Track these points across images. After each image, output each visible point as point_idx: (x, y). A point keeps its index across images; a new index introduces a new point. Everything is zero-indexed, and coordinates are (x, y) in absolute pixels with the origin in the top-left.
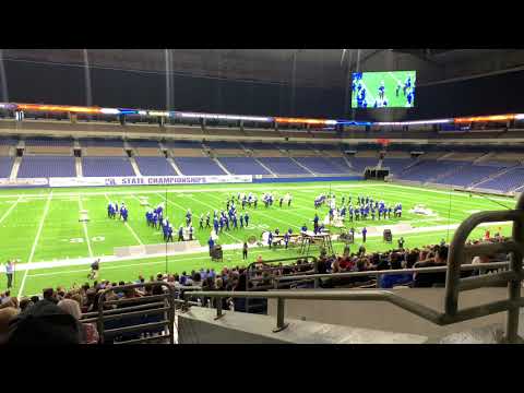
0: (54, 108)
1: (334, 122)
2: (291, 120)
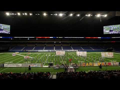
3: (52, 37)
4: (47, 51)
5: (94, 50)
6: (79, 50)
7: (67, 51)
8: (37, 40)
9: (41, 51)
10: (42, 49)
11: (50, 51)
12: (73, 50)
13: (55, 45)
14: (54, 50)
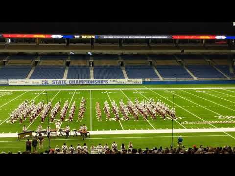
0: (25, 36)
1: (224, 37)
2: (187, 37)
3: (60, 36)
4: (39, 81)
5: (195, 79)
6: (146, 80)
7: (104, 83)
8: (9, 47)
9: (18, 82)
10: (24, 76)
11: (50, 81)
12: (126, 80)
13: (69, 62)
14: (64, 79)
